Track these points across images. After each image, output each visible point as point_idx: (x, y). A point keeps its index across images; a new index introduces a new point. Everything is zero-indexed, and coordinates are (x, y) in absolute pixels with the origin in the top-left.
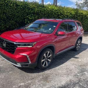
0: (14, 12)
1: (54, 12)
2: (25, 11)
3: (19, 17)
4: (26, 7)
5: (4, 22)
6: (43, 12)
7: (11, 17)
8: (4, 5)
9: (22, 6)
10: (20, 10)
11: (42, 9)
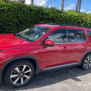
0: (27, 17)
1: (73, 19)
2: (39, 17)
3: (32, 22)
4: (40, 12)
5: (17, 27)
6: (59, 18)
7: (24, 21)
8: (18, 10)
9: (36, 11)
10: (33, 15)
11: (58, 15)
